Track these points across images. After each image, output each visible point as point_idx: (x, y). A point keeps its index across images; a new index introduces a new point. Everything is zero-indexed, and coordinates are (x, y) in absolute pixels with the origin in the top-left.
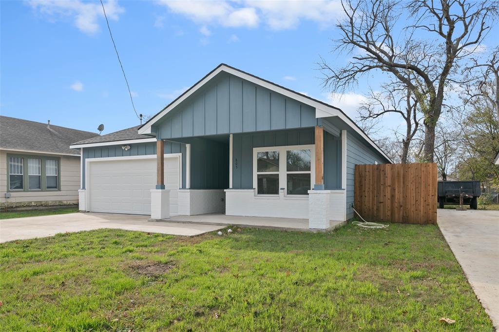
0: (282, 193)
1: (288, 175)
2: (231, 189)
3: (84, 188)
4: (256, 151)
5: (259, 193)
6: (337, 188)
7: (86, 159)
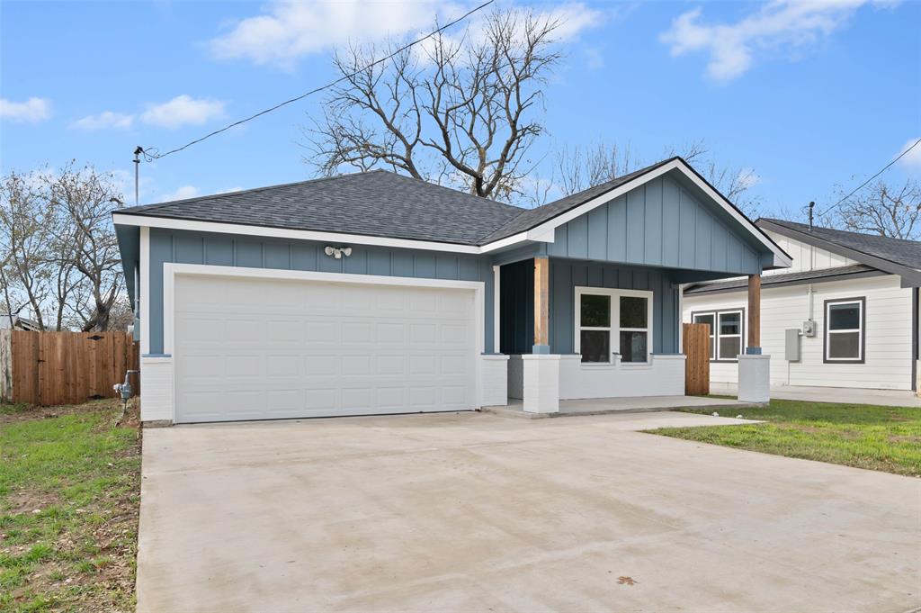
0: (615, 360)
1: (621, 332)
5: (582, 360)
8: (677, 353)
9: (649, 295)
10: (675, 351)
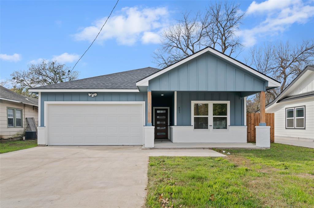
0: (211, 128)
1: (214, 117)
2: (176, 126)
3: (42, 125)
4: (193, 103)
5: (195, 128)
6: (242, 125)
7: (45, 102)
8: (244, 125)
9: (228, 103)
10: (242, 124)
